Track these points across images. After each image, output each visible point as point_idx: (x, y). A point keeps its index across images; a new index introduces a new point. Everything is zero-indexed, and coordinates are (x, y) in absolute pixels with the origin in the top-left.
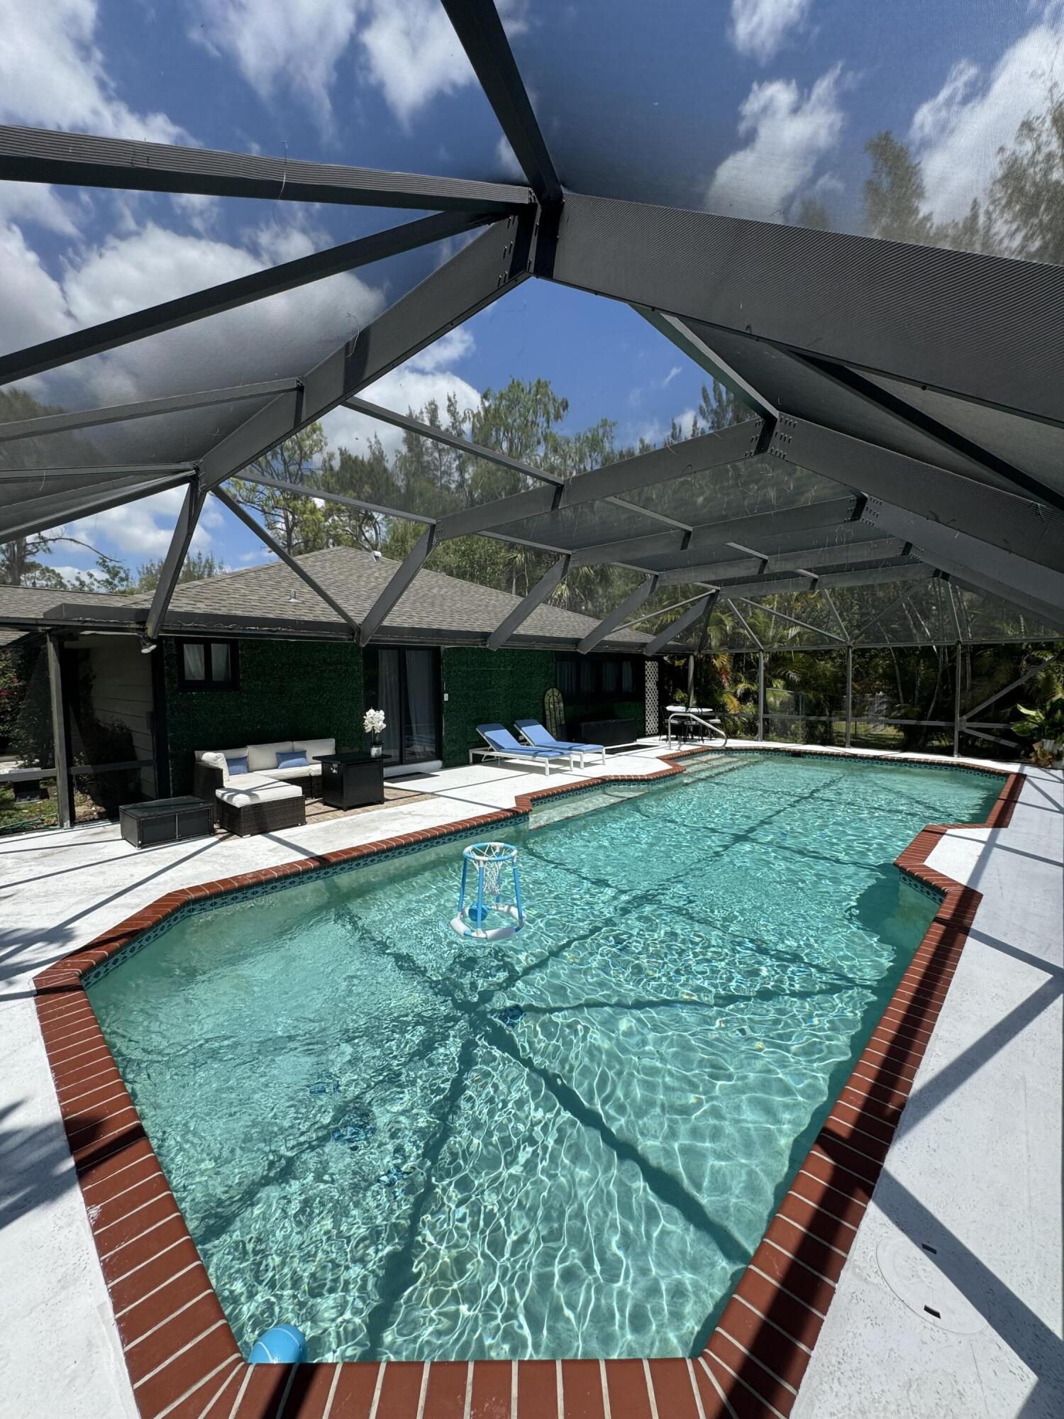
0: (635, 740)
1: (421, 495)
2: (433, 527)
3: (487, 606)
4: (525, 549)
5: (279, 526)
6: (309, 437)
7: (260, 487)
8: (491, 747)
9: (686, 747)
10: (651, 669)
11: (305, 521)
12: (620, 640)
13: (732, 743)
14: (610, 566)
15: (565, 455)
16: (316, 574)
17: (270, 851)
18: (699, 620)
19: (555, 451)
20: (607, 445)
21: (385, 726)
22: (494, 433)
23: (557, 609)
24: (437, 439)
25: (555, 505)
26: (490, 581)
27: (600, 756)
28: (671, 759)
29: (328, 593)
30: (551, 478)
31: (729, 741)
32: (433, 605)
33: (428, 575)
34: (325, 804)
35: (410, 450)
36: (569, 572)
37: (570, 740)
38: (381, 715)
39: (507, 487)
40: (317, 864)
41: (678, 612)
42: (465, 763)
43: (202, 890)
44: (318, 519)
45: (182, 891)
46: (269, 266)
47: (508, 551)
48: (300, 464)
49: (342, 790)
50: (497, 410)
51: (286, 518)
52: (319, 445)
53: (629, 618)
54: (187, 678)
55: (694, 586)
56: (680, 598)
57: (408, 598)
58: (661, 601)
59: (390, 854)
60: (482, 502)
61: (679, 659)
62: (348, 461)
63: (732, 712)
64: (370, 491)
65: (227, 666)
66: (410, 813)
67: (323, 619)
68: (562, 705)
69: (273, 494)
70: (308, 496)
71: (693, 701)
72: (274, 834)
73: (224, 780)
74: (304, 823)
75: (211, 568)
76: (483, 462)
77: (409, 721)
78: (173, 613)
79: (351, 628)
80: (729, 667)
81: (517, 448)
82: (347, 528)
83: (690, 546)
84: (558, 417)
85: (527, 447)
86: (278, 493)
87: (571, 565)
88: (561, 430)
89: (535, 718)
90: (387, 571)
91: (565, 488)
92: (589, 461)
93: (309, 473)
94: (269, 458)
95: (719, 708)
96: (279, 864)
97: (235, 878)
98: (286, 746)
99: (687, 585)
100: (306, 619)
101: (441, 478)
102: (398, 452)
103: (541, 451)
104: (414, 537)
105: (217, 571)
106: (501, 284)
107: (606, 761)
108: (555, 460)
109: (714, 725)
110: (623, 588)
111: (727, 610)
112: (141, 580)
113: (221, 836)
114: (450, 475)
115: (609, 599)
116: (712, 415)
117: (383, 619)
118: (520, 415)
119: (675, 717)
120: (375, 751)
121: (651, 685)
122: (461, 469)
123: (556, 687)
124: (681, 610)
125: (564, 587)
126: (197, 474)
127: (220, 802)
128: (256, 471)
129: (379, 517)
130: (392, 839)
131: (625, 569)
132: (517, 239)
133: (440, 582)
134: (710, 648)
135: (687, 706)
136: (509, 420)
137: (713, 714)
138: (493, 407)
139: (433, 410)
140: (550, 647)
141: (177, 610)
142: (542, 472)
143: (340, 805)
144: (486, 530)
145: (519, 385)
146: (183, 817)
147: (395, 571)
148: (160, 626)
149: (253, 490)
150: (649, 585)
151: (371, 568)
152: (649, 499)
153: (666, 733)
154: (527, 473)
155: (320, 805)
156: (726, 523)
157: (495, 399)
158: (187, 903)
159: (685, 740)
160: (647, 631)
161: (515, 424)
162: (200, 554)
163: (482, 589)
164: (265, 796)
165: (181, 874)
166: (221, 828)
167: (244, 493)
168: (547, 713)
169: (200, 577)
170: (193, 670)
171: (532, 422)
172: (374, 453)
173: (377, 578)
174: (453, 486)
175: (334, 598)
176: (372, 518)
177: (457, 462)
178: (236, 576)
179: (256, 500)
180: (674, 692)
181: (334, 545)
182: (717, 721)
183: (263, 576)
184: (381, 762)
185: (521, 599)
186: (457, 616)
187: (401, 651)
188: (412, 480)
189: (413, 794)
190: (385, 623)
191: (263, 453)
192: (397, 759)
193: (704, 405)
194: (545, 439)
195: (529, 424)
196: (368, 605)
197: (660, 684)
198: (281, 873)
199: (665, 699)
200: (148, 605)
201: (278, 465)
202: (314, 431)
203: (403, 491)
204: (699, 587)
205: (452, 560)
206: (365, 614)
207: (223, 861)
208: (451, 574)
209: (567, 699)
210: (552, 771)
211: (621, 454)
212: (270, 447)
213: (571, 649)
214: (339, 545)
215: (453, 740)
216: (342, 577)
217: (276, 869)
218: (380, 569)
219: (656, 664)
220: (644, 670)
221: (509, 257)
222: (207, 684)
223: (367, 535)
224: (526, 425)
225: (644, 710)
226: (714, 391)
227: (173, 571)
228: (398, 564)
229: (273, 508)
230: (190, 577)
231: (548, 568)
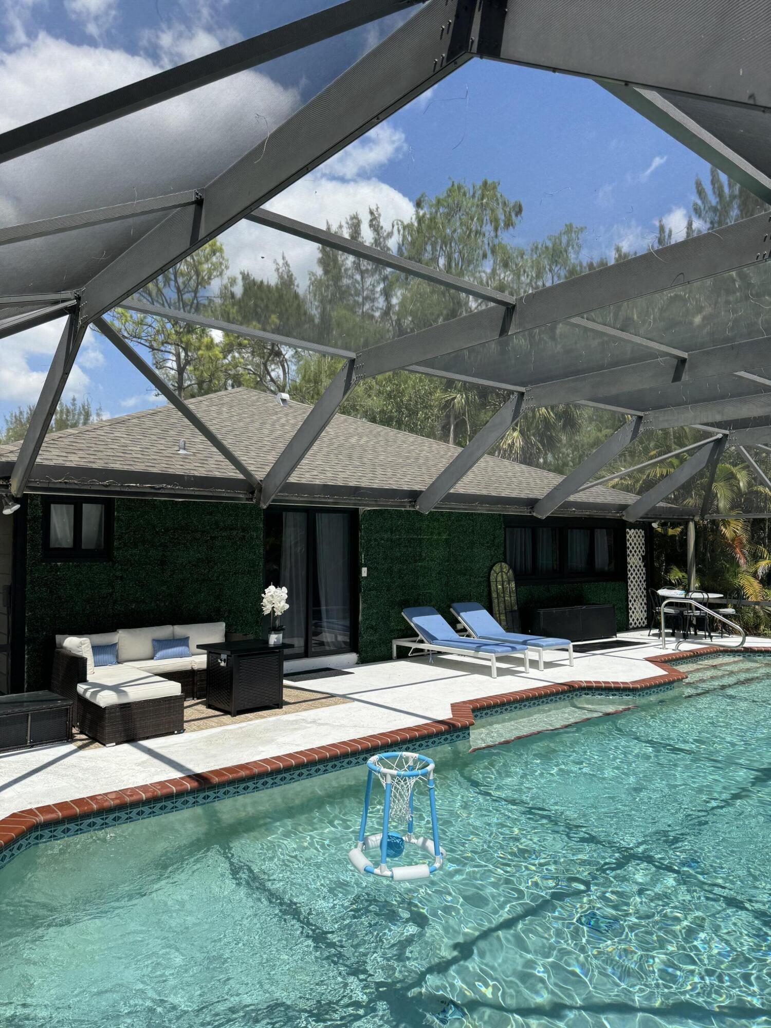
0: (614, 634)
1: (339, 324)
2: (352, 362)
3: (417, 459)
4: (467, 388)
5: (169, 364)
6: (207, 260)
7: (149, 319)
8: (421, 637)
9: (687, 646)
10: (635, 539)
11: (200, 359)
12: (591, 500)
13: (753, 642)
14: (577, 407)
15: (519, 270)
16: (211, 420)
17: (139, 765)
18: (701, 474)
19: (506, 265)
20: (572, 256)
21: (287, 606)
22: (429, 248)
23: (506, 462)
24: (358, 254)
25: (504, 331)
26: (423, 429)
27: (565, 655)
28: (665, 662)
29: (225, 443)
30: (499, 296)
31: (748, 639)
32: (350, 457)
33: (345, 421)
34: (209, 706)
35: (326, 272)
36: (522, 414)
37: (524, 631)
38: (283, 592)
39: (445, 312)
40: (195, 784)
41: (671, 465)
42: (387, 658)
43: (54, 812)
44: (216, 356)
45: (30, 812)
46: (168, 67)
47: (445, 391)
48: (196, 291)
49: (231, 689)
50: (433, 219)
51: (178, 355)
52: (219, 269)
53: (603, 473)
54: (52, 546)
55: (691, 429)
56: (674, 446)
57: (320, 449)
58: (646, 450)
59: (287, 775)
60: (412, 330)
61: (674, 526)
62: (253, 287)
63: (752, 599)
64: (277, 321)
65: (100, 531)
66: (314, 722)
67: (217, 474)
68: (513, 585)
69: (163, 327)
70: (205, 327)
71: (695, 584)
72: (146, 743)
73: (88, 672)
74: (181, 730)
75: (87, 415)
76: (414, 281)
77: (317, 603)
78: (42, 466)
79: (251, 487)
80: (745, 538)
81: (457, 265)
82: (249, 367)
83: (685, 377)
84: (509, 224)
85: (470, 262)
86: (169, 326)
87: (524, 406)
88: (512, 240)
89: (478, 600)
90: (295, 417)
91: (518, 308)
92: (549, 276)
93: (206, 302)
94: (161, 285)
95: (734, 594)
96: (149, 782)
97: (93, 798)
98: (164, 631)
99: (682, 427)
100: (197, 474)
101: (363, 304)
102: (312, 274)
103: (487, 266)
104: (329, 376)
105: (94, 418)
106: (438, 68)
107: (575, 662)
108: (506, 276)
109: (725, 616)
110: (594, 434)
111: (739, 460)
112: (8, 430)
113: (80, 743)
114: (373, 300)
115: (576, 449)
116: (711, 214)
117: (289, 475)
118: (461, 224)
119: (670, 605)
120: (274, 639)
121: (635, 560)
122: (387, 294)
123: (505, 562)
124: (675, 462)
125: (516, 434)
126: (78, 304)
127: (82, 700)
128: (145, 301)
129: (288, 353)
130: (290, 755)
131: (596, 409)
132: (457, 16)
133: (360, 430)
134: (717, 511)
135: (687, 591)
136: (448, 231)
137: (724, 601)
138: (428, 216)
139: (355, 225)
140: (497, 510)
141: (46, 463)
142: (490, 291)
143: (227, 708)
144: (418, 364)
145: (459, 188)
146: (37, 717)
147: (306, 416)
148: (26, 483)
149: (141, 323)
150: (629, 428)
151: (276, 413)
152: (629, 319)
153: (657, 625)
154: (469, 292)
155: (202, 708)
156: (732, 347)
157: (431, 206)
158: (35, 827)
159: (685, 637)
160: (627, 489)
161: (455, 235)
162: (74, 400)
163: (412, 437)
164: (135, 694)
165: (30, 789)
166: (81, 733)
167: (130, 327)
168: (494, 595)
169: (74, 426)
170: (59, 535)
171: (477, 232)
172: (281, 277)
173: (283, 425)
174: (377, 314)
175: (231, 448)
176: (279, 354)
177: (382, 286)
178: (115, 423)
179: (143, 334)
180: (667, 571)
181: (233, 387)
182: (730, 610)
183: (148, 423)
184: (281, 654)
185: (460, 450)
186: (379, 471)
187: (310, 514)
188: (328, 307)
189: (319, 696)
190: (293, 479)
191: (152, 277)
192: (302, 650)
193: (699, 202)
194: (493, 252)
195: (473, 235)
196: (272, 458)
197: (648, 560)
198: (149, 795)
199: (654, 581)
200: (13, 458)
201: (170, 293)
202: (214, 252)
203: (317, 321)
204: (699, 431)
205: (375, 403)
206: (268, 469)
207: (80, 775)
208: (373, 420)
209: (520, 577)
210: (501, 672)
211: (591, 266)
212: (162, 270)
213: (525, 512)
214: (239, 386)
215: (372, 628)
216: (241, 424)
217: (144, 788)
218: (287, 415)
219: (641, 533)
220: (624, 540)
221: (447, 38)
222: (76, 552)
223: (273, 374)
224: (469, 236)
225: (627, 594)
226: (713, 182)
227: (44, 417)
228: (308, 408)
229: (163, 343)
230: (62, 425)
231: (495, 411)
